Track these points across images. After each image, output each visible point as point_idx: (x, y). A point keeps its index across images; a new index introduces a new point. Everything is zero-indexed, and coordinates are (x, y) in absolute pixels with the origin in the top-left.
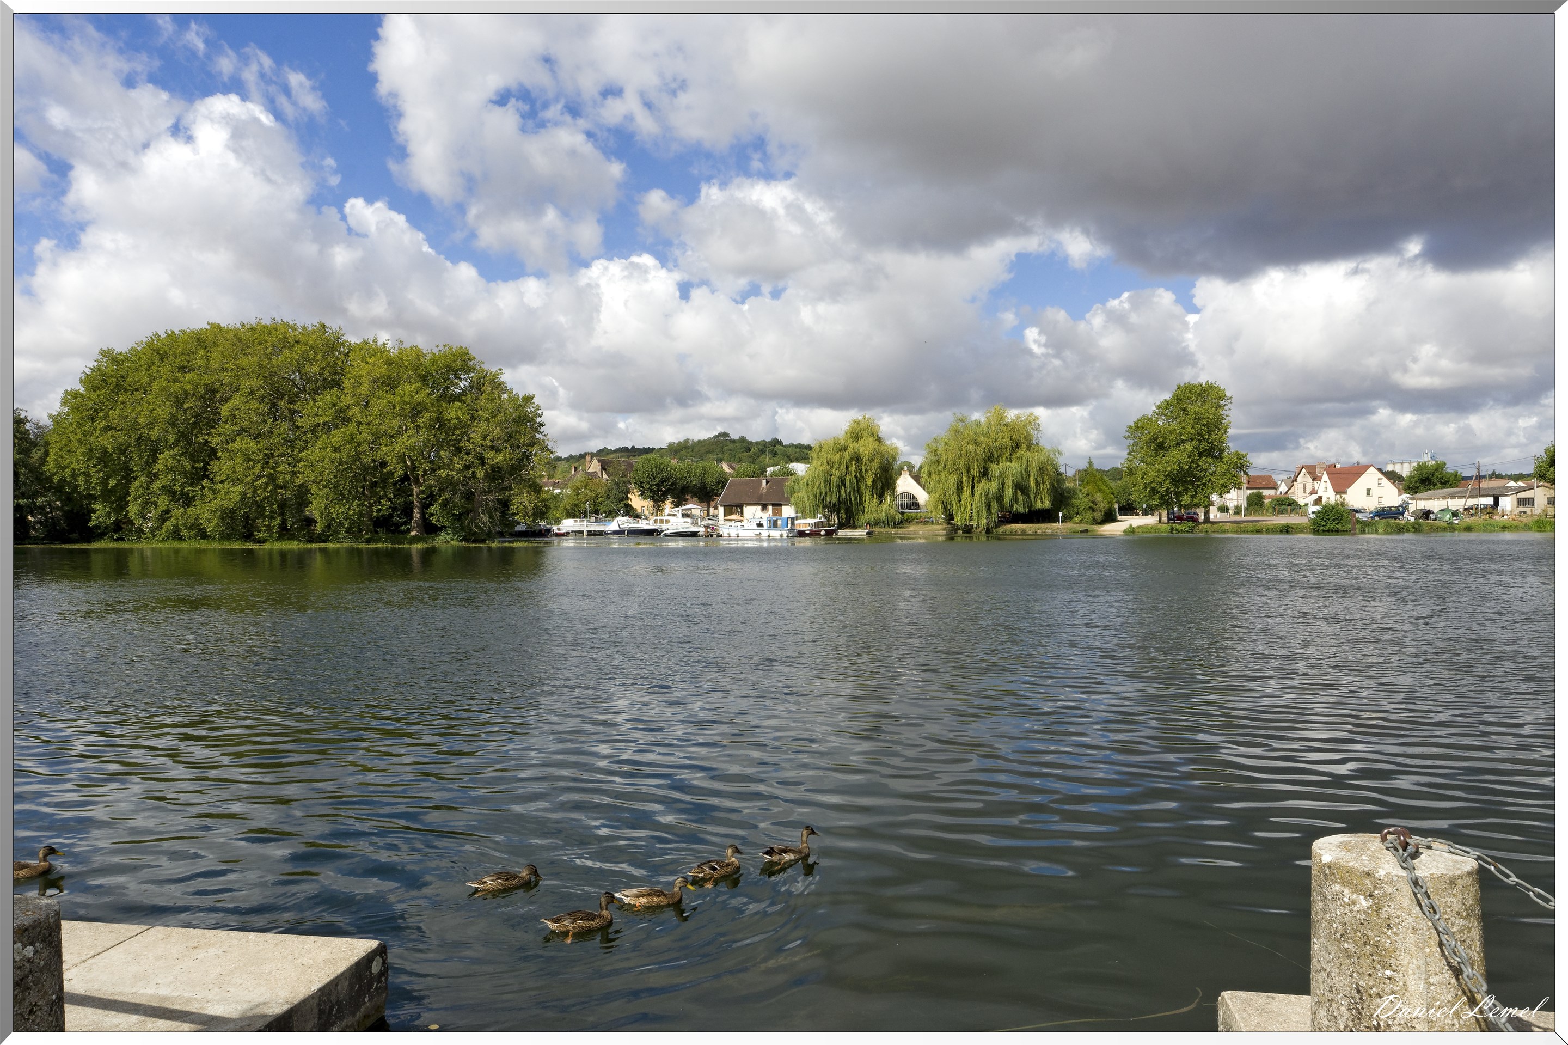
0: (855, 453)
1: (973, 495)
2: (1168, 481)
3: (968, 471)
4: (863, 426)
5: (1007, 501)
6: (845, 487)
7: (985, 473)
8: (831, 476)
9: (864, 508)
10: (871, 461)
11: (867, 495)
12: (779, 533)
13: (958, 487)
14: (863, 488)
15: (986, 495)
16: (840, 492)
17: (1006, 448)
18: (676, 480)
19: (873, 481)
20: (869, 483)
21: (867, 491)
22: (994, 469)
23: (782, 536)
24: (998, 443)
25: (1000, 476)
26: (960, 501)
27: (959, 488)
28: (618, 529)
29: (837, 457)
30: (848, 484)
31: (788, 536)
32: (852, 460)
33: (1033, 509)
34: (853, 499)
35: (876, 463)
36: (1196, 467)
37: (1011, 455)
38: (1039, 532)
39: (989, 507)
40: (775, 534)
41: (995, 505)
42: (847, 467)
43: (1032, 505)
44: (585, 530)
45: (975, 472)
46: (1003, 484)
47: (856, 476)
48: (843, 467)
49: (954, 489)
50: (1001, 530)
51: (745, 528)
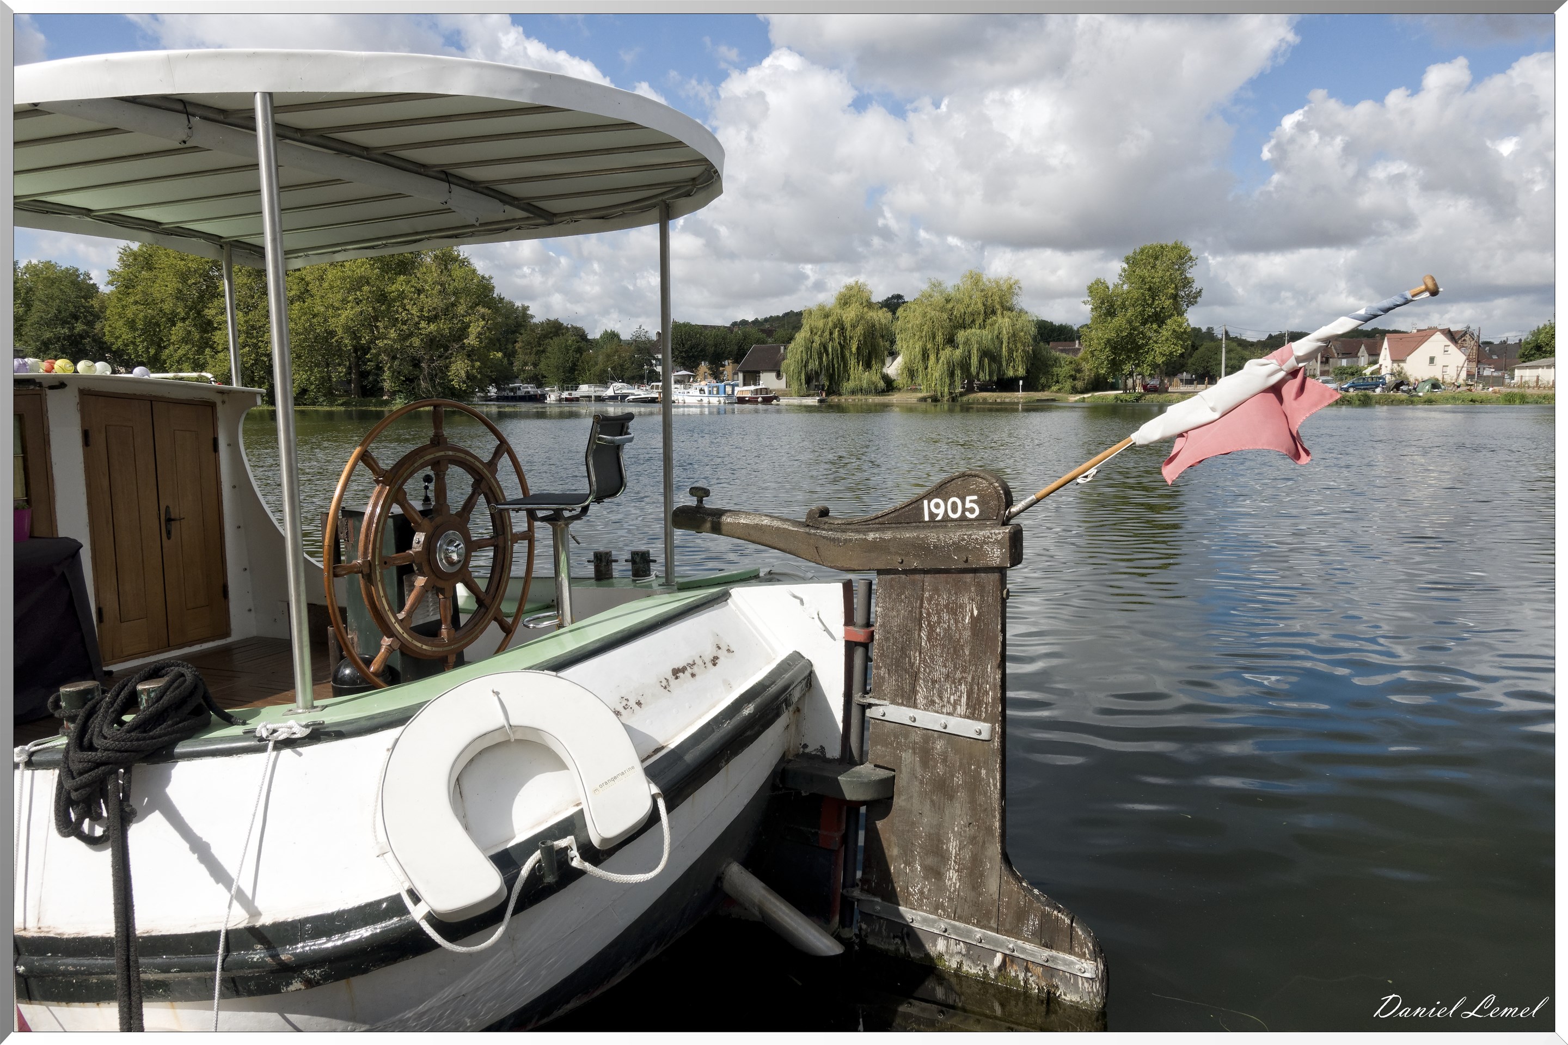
0: (839, 320)
1: (938, 360)
2: (1107, 349)
3: (934, 338)
4: (854, 292)
5: (973, 370)
6: (827, 355)
7: (951, 341)
8: (813, 342)
9: (849, 376)
10: (854, 327)
11: (852, 362)
12: (717, 399)
13: (923, 355)
14: (848, 355)
15: (948, 363)
16: (820, 358)
17: (979, 314)
18: (705, 346)
19: (858, 348)
20: (854, 350)
21: (852, 358)
22: (961, 336)
23: (719, 401)
24: (970, 310)
25: (965, 343)
26: (926, 368)
27: (925, 356)
28: (609, 394)
29: (820, 324)
30: (830, 350)
31: (725, 403)
32: (835, 326)
33: (1005, 377)
34: (836, 366)
35: (859, 330)
36: (1138, 335)
37: (984, 321)
38: (999, 400)
39: (952, 375)
40: (714, 400)
41: (958, 372)
42: (831, 334)
43: (1004, 374)
44: (589, 394)
45: (940, 338)
46: (969, 352)
47: (840, 343)
48: (827, 334)
49: (919, 356)
50: (965, 398)
51: (690, 394)
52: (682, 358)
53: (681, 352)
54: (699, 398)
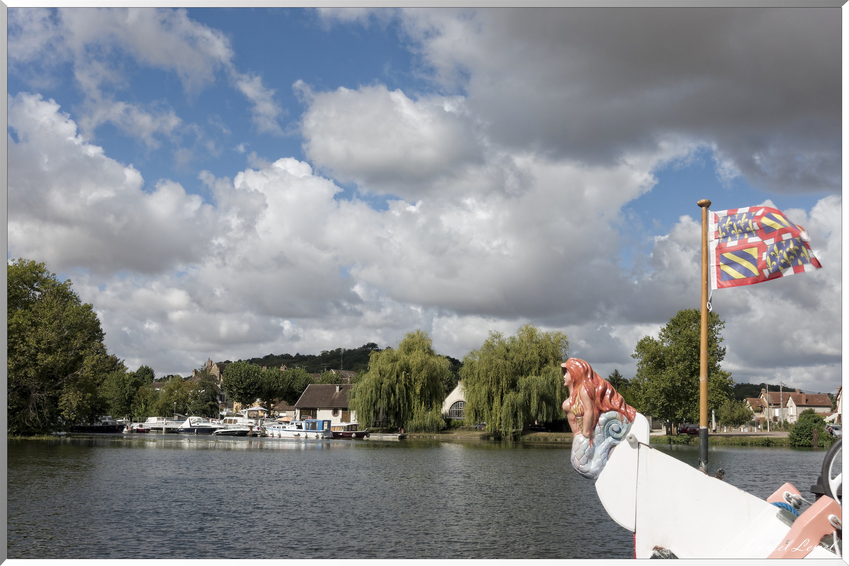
0: (405, 364)
1: (502, 404)
2: (663, 397)
3: (498, 383)
4: (417, 339)
5: (533, 412)
6: (395, 395)
7: (513, 385)
8: (382, 384)
9: (413, 414)
10: (419, 371)
11: (416, 402)
12: (315, 434)
13: (489, 397)
14: (412, 396)
15: (513, 405)
16: (389, 399)
17: (535, 363)
18: (262, 384)
19: (422, 390)
20: (418, 391)
21: (416, 398)
22: (522, 381)
23: (317, 437)
24: (528, 358)
25: (526, 388)
26: (491, 409)
27: (490, 399)
28: (189, 427)
29: (389, 367)
30: (397, 391)
31: (323, 438)
32: (402, 370)
33: (559, 419)
34: (402, 405)
35: (424, 374)
36: (688, 385)
37: (539, 369)
38: (559, 440)
39: (515, 416)
40: (312, 435)
41: (520, 414)
42: (398, 376)
43: (558, 416)
44: (164, 427)
45: (504, 383)
46: (530, 395)
47: (406, 385)
48: (394, 376)
49: (486, 399)
50: (527, 437)
51: (287, 429)
52: (240, 394)
53: (239, 389)
54: (297, 433)
